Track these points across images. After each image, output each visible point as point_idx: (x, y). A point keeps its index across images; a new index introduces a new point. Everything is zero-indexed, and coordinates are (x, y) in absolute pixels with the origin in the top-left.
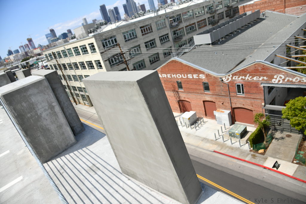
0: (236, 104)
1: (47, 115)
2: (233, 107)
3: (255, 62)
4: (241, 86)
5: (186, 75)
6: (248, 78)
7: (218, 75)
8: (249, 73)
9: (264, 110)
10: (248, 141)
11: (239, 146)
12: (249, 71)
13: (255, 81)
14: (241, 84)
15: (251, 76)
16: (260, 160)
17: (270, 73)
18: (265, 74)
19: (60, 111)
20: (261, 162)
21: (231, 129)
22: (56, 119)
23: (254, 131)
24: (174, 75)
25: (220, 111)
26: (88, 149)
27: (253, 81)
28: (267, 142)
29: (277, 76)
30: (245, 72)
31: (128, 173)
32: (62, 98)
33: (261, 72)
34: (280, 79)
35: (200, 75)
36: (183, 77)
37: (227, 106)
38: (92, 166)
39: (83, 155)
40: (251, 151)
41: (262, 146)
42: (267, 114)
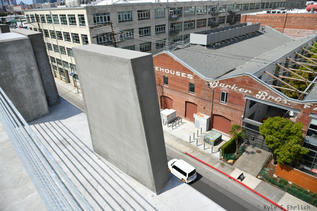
0: (216, 111)
1: (23, 78)
2: (213, 114)
3: (244, 74)
4: (225, 94)
5: (174, 71)
6: (234, 88)
7: (205, 79)
8: (236, 83)
9: (242, 123)
10: (221, 150)
11: (211, 153)
12: (237, 81)
13: (240, 92)
14: (226, 93)
15: (237, 86)
16: (227, 169)
17: (256, 88)
18: (251, 87)
19: (38, 78)
20: (229, 171)
21: (206, 135)
22: (32, 84)
23: (228, 140)
24: (162, 68)
25: (200, 115)
26: (61, 123)
27: (238, 92)
28: (237, 153)
29: (262, 92)
30: (232, 81)
31: (99, 152)
32: (43, 64)
33: (247, 85)
34: (263, 96)
35: (188, 75)
36: (171, 73)
37: (207, 111)
38: (63, 140)
39: (55, 127)
40: (221, 159)
41: (233, 157)
42: (244, 127)
